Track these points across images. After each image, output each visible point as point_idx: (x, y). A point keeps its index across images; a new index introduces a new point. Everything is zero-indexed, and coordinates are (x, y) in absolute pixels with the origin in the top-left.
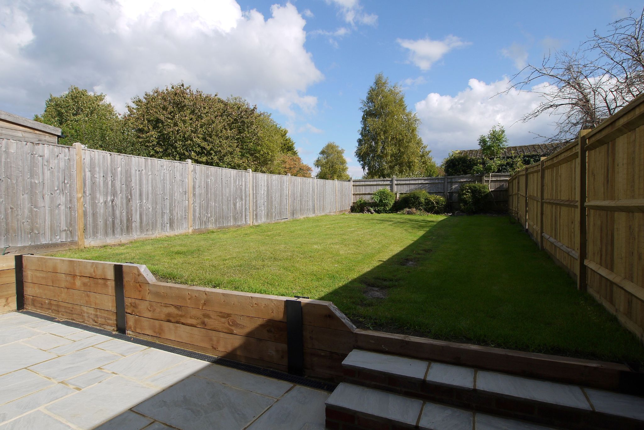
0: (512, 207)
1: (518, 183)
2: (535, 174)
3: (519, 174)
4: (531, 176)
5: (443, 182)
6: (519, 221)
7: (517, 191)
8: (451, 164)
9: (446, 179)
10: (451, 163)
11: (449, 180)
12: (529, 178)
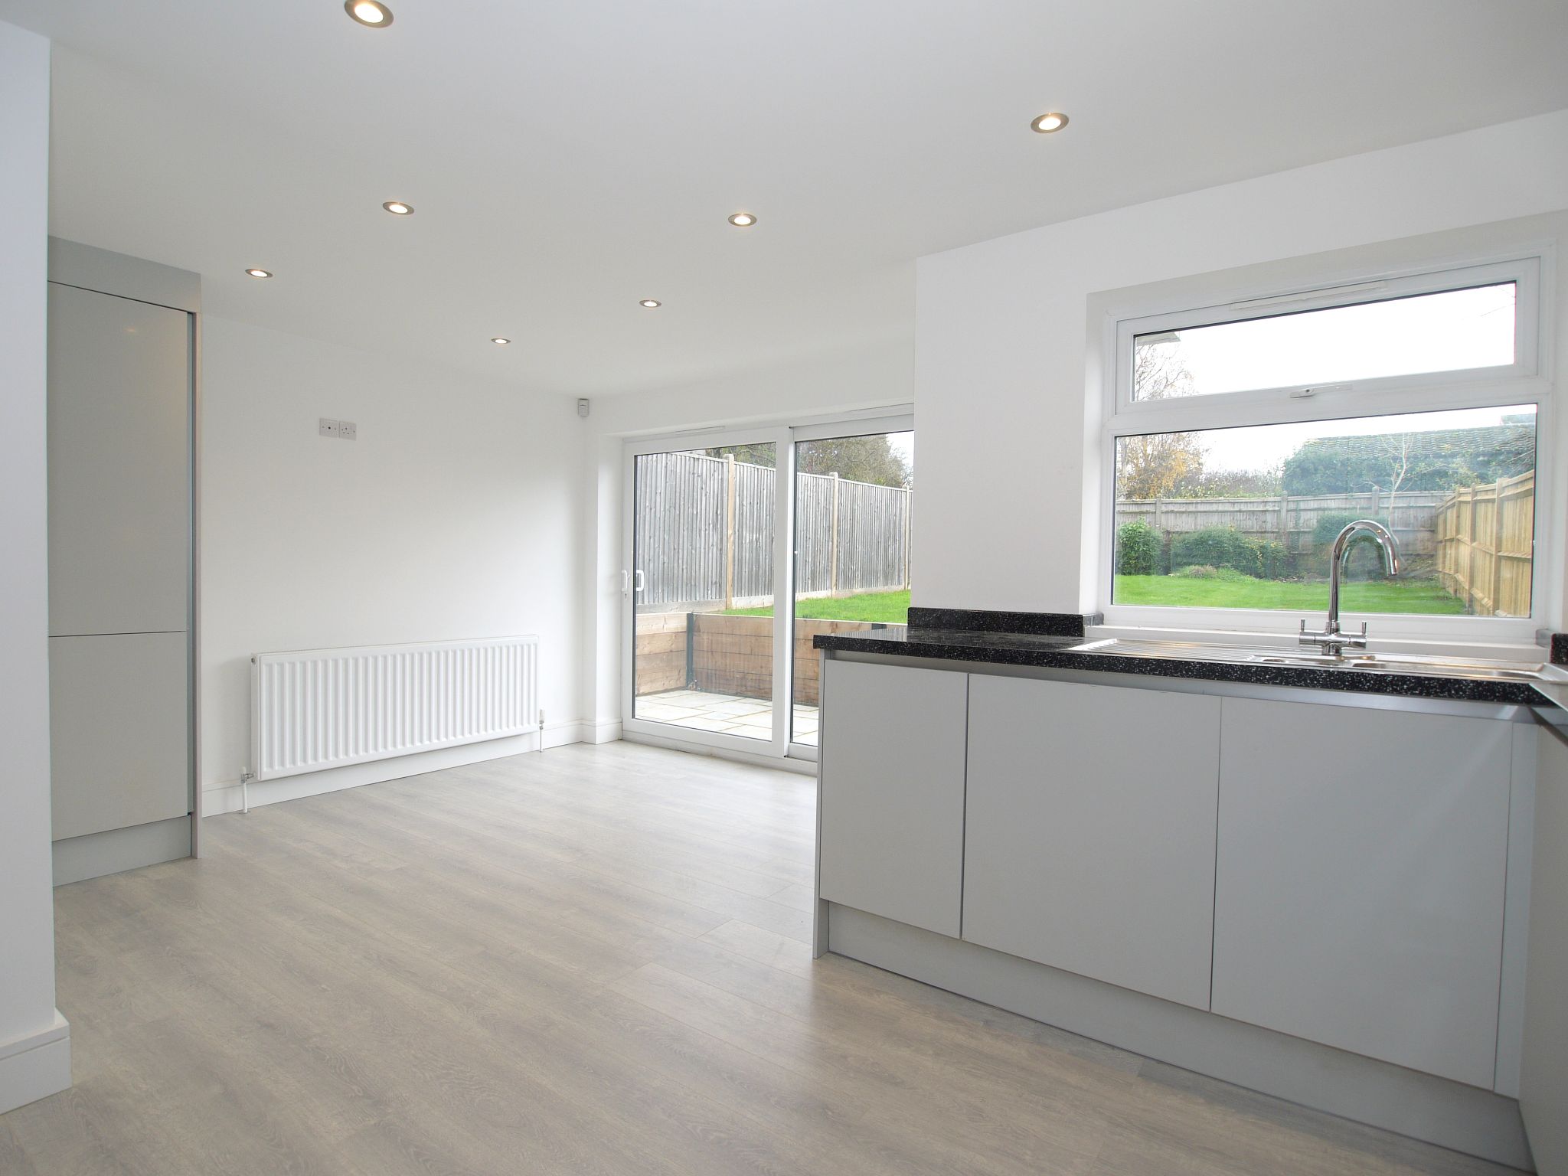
0: (1444, 567)
1: (1458, 517)
2: (1490, 505)
3: (1460, 499)
4: (1481, 508)
5: (1277, 509)
6: (1458, 595)
7: (1454, 533)
8: (1298, 470)
9: (1285, 504)
10: (1298, 467)
11: (1292, 506)
12: (1478, 510)
